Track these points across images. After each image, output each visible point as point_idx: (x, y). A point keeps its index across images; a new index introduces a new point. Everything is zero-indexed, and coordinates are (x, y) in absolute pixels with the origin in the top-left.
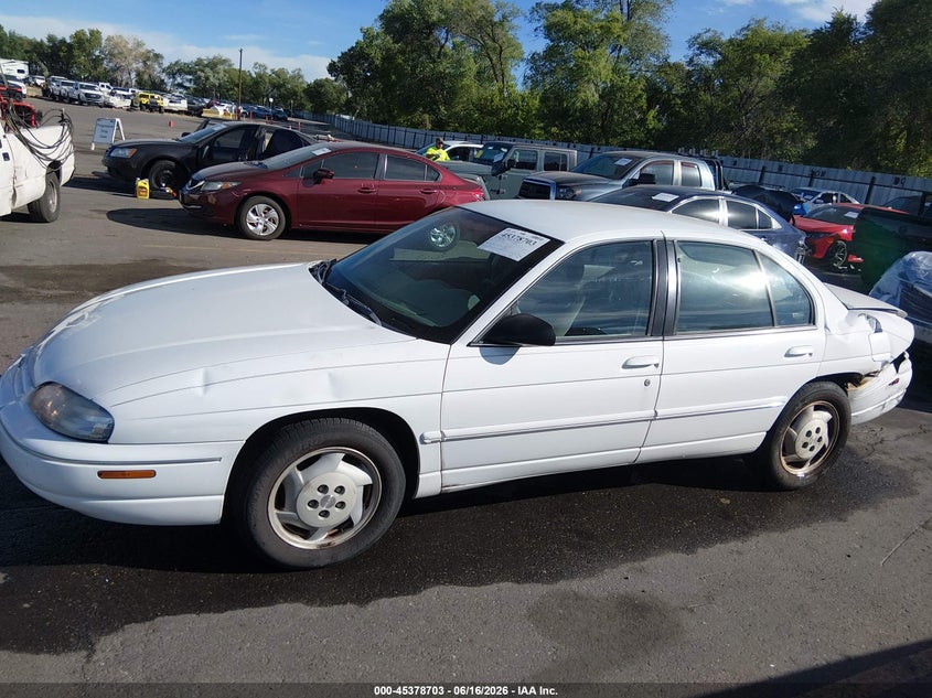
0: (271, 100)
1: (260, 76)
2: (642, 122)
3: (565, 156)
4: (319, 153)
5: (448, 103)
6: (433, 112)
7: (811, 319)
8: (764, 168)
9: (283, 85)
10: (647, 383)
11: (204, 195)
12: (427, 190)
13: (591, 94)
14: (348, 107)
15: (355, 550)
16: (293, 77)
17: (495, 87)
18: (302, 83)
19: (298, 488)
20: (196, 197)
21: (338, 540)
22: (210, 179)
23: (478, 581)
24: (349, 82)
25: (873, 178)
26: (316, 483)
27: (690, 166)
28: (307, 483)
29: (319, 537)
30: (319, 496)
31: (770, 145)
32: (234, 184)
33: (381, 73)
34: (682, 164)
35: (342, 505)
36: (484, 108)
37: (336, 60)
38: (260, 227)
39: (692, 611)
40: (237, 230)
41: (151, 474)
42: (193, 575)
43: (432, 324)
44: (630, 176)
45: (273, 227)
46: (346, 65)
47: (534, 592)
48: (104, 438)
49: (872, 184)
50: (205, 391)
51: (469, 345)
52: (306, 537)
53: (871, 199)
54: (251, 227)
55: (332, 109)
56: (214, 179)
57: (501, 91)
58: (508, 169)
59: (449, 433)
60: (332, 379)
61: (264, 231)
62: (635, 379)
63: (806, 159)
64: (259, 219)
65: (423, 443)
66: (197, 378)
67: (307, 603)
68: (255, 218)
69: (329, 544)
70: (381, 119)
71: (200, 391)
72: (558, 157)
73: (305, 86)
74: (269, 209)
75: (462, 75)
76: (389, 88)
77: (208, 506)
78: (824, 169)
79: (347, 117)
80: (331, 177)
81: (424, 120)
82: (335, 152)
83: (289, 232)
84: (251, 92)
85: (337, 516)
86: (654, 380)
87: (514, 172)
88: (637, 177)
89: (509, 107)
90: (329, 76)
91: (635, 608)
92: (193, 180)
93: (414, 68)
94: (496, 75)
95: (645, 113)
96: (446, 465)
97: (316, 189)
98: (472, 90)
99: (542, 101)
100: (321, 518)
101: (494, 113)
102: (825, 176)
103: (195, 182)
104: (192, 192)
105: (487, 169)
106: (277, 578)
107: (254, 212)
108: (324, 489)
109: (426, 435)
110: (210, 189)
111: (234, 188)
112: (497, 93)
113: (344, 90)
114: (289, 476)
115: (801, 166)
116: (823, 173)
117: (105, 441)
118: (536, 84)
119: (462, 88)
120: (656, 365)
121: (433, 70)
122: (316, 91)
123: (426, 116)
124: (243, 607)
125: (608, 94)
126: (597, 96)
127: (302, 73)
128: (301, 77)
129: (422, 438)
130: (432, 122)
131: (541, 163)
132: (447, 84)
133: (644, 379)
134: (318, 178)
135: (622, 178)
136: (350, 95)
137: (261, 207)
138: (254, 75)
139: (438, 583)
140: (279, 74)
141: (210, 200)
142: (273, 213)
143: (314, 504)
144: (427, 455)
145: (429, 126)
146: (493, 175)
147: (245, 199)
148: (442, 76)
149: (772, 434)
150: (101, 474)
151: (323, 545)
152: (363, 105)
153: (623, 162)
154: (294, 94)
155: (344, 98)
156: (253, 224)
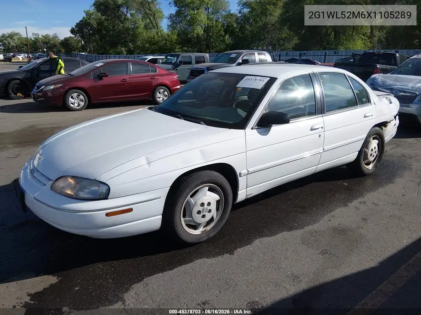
0: (45, 50)
1: (36, 39)
2: (223, 41)
3: (203, 57)
4: (98, 65)
5: (133, 41)
6: (126, 46)
7: (369, 101)
8: (280, 54)
9: (49, 42)
10: (320, 136)
11: (45, 93)
12: (153, 77)
13: (199, 30)
14: (84, 49)
15: (216, 231)
16: (53, 38)
17: (154, 31)
18: (58, 40)
19: (192, 206)
20: (40, 94)
21: (209, 228)
22: (47, 84)
23: (272, 234)
24: (83, 37)
25: (326, 53)
26: (199, 202)
27: (261, 54)
28: (196, 203)
29: (201, 228)
30: (201, 208)
31: (279, 45)
32: (61, 85)
33: (98, 31)
34: (258, 54)
35: (210, 211)
36: (152, 42)
37: (74, 27)
38: (76, 104)
39: (362, 227)
40: (66, 108)
41: (131, 210)
42: (148, 257)
43: (231, 123)
44: (238, 62)
45: (82, 104)
46: (80, 28)
47: (298, 233)
48: (106, 197)
49: (325, 55)
50: (149, 166)
51: (252, 129)
52: (195, 229)
53: (326, 61)
54: (72, 105)
55: (75, 50)
56: (48, 84)
57: (157, 33)
58: (180, 65)
59: (251, 170)
60: (201, 151)
61: (78, 106)
62: (315, 135)
63: (295, 49)
64: (75, 101)
65: (240, 176)
66: (143, 161)
67: (207, 258)
68: (73, 100)
69: (205, 230)
70: (100, 52)
71: (147, 166)
72: (200, 57)
73: (60, 41)
74: (79, 95)
75: (137, 28)
76: (102, 37)
77: (155, 222)
78: (305, 52)
79: (83, 53)
80: (107, 76)
81: (122, 51)
82: (106, 64)
83: (90, 105)
84: (34, 47)
85: (208, 216)
86: (322, 134)
87: (182, 67)
88: (241, 61)
89: (163, 40)
90: (72, 35)
91: (341, 231)
92: (37, 87)
93: (114, 27)
94: (154, 26)
95: (224, 37)
96: (248, 186)
97: (101, 82)
98: (144, 34)
99: (179, 35)
100: (202, 219)
101: (156, 43)
102: (306, 55)
103: (39, 87)
104: (39, 92)
105: (170, 66)
106: (187, 250)
107: (72, 97)
108: (202, 205)
109: (242, 172)
110: (48, 89)
111: (60, 87)
112: (156, 35)
113: (80, 41)
114: (187, 202)
115: (295, 52)
116: (305, 54)
117: (106, 198)
118: (174, 28)
119: (139, 34)
120: (322, 128)
121: (123, 26)
122: (66, 43)
123: (123, 49)
124: (181, 265)
125: (207, 30)
126: (202, 31)
127: (57, 35)
128: (57, 37)
129: (240, 174)
130: (126, 51)
131: (193, 61)
132: (131, 32)
133: (318, 134)
134: (100, 77)
135: (235, 62)
136: (83, 43)
137: (75, 95)
138: (33, 39)
139: (256, 238)
140: (46, 37)
141: (49, 95)
142: (82, 97)
143: (199, 212)
144: (242, 181)
145: (125, 53)
146: (173, 69)
147: (67, 91)
148: (127, 29)
149: (360, 152)
150: (107, 215)
151: (203, 232)
152: (91, 46)
153: (233, 56)
154: (55, 46)
155: (80, 45)
156: (72, 104)
